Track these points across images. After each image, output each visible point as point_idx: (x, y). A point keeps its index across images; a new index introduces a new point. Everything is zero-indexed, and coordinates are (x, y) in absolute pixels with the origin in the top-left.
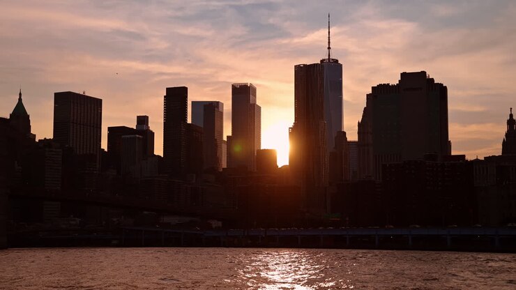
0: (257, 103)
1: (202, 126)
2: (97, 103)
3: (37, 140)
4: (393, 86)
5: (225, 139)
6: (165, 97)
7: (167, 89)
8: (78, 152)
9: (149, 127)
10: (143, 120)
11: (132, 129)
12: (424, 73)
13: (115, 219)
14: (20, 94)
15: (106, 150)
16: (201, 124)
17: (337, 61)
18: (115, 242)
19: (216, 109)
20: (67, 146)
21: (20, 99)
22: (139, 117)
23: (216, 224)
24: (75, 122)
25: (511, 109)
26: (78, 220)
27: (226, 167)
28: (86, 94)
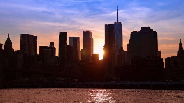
0: (92, 38)
1: (72, 46)
2: (36, 38)
3: (14, 51)
4: (138, 32)
5: (81, 50)
6: (59, 36)
7: (60, 33)
8: (29, 55)
9: (54, 46)
10: (52, 44)
11: (48, 47)
12: (149, 27)
13: (41, 79)
14: (9, 35)
15: (39, 54)
16: (72, 45)
17: (120, 23)
18: (40, 86)
19: (77, 40)
20: (25, 53)
21: (9, 37)
22: (50, 43)
23: (76, 80)
24: (28, 44)
25: (181, 40)
26: (28, 79)
27: (81, 60)
28: (32, 35)
